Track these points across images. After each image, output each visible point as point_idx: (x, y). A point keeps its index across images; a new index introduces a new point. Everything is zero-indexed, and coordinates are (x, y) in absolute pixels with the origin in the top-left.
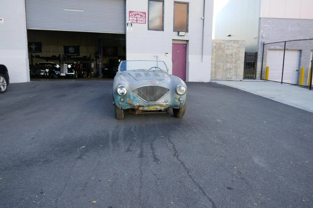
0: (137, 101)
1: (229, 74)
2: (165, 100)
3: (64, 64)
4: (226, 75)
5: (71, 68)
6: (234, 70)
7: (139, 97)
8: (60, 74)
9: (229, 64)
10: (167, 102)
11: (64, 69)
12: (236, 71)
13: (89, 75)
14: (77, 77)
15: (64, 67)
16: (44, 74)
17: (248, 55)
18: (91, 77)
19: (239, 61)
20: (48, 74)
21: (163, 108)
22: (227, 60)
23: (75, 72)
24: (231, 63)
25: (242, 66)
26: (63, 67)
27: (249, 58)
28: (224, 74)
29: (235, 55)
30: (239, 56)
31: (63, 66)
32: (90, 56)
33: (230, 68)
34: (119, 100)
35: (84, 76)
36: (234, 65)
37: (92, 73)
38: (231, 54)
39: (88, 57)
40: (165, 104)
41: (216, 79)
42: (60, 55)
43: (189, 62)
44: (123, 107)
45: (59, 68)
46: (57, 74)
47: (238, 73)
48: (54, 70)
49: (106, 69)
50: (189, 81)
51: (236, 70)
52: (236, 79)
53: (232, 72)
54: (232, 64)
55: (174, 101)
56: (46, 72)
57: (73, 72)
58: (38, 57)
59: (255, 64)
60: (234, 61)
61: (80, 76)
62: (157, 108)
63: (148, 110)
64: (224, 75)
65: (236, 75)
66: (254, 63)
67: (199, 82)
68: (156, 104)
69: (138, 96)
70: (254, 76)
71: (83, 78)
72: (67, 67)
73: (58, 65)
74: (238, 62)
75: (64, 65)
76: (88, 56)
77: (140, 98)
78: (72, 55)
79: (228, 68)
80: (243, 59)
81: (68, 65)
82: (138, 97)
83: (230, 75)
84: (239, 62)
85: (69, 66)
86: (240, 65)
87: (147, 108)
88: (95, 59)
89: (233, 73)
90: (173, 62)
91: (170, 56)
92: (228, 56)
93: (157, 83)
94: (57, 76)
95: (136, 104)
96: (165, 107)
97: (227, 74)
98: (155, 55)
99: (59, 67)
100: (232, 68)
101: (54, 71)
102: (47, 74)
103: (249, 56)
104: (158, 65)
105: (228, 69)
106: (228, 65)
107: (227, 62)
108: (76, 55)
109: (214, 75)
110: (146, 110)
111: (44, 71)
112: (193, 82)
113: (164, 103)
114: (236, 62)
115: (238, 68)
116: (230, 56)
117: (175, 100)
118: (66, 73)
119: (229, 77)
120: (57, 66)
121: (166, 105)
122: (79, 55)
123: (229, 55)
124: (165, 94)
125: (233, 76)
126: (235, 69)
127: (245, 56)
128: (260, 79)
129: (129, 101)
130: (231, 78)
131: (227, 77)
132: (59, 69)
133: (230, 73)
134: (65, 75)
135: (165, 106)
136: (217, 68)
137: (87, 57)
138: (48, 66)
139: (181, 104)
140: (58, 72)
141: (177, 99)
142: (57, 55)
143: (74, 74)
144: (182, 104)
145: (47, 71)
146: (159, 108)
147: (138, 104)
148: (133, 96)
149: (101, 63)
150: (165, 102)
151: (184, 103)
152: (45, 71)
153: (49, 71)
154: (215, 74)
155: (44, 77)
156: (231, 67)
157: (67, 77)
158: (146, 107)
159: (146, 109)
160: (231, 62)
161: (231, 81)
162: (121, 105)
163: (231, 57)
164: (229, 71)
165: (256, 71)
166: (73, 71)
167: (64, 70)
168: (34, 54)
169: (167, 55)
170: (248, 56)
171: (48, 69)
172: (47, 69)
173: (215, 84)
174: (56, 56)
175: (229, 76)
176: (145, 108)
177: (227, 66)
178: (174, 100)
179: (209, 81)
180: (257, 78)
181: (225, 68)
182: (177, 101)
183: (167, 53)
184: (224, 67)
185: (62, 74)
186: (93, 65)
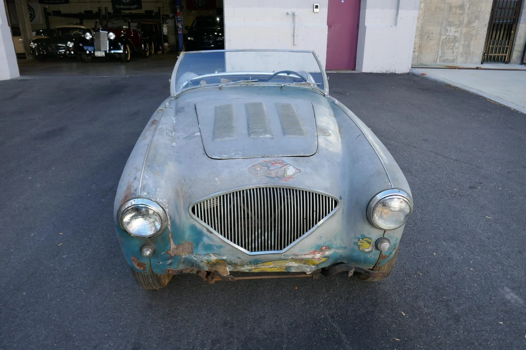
0: (208, 247)
1: (450, 51)
2: (321, 242)
3: (101, 31)
4: (443, 53)
5: (115, 39)
6: (462, 42)
7: (215, 232)
8: (94, 53)
9: (453, 29)
10: (328, 248)
11: (102, 42)
12: (468, 46)
13: (159, 50)
14: (129, 58)
15: (101, 37)
16: (65, 52)
17: (500, 6)
18: (163, 53)
19: (477, 21)
20: (72, 53)
21: (309, 270)
22: (450, 20)
23: (125, 49)
24: (458, 27)
25: (483, 32)
26: (99, 38)
27: (502, 15)
28: (440, 50)
29: (469, 8)
30: (479, 9)
31: (99, 35)
32: (159, 10)
33: (455, 37)
34: (137, 249)
35: (148, 54)
36: (464, 30)
37: (166, 44)
38: (460, 6)
39: (155, 12)
40: (318, 256)
41: (421, 64)
42: (100, 9)
43: (365, 28)
44: (156, 271)
45: (92, 39)
46: (88, 52)
47: (472, 49)
48: (81, 45)
49: (189, 38)
50: (363, 71)
51: (467, 43)
52: (465, 63)
53: (458, 48)
54: (460, 28)
55: (356, 247)
56: (68, 48)
57: (119, 49)
58: (58, 13)
59: (513, 29)
60: (465, 21)
61: (137, 56)
62: (289, 267)
63: (256, 271)
64: (440, 53)
65: (466, 53)
66: (512, 25)
67: (385, 72)
68: (283, 257)
69: (212, 230)
70: (505, 56)
71: (146, 57)
72: (106, 37)
73: (88, 34)
74: (473, 25)
75: (101, 35)
76: (156, 10)
77: (221, 237)
78: (128, 7)
79: (449, 38)
80: (487, 17)
81: (108, 33)
82: (211, 233)
83: (453, 53)
84: (476, 24)
85: (111, 36)
86: (477, 31)
87: (249, 268)
88: (171, 15)
89: (461, 49)
90: (330, 25)
91: (323, 12)
92: (454, 9)
93: (291, 171)
94: (90, 58)
95: (206, 258)
96: (317, 265)
97: (446, 51)
98: (290, 11)
99: (91, 37)
100: (459, 37)
101: (82, 47)
102: (70, 52)
103: (501, 9)
104: (295, 35)
105: (451, 40)
106: (452, 31)
107: (450, 24)
108: (135, 6)
109: (416, 54)
110: (248, 271)
111: (64, 45)
112: (371, 74)
113: (314, 253)
114: (470, 23)
115: (474, 37)
116: (458, 10)
117: (359, 243)
118: (106, 52)
119: (451, 58)
120: (87, 36)
121: (324, 259)
122: (140, 7)
123: (456, 7)
124: (322, 221)
125: (459, 57)
126: (465, 41)
127: (493, 9)
128: (519, 61)
129: (177, 248)
130: (453, 61)
131: (446, 58)
132: (91, 43)
133: (453, 48)
134: (103, 54)
135: (317, 262)
136: (425, 37)
137: (152, 11)
138: (74, 34)
139: (381, 256)
140: (90, 48)
141: (370, 243)
142: (95, 10)
143: (121, 51)
144: (385, 257)
145: (71, 46)
146: (297, 268)
147: (213, 258)
148: (193, 228)
149: (182, 25)
150: (320, 249)
151: (394, 252)
152: (66, 46)
153: (73, 46)
154: (420, 52)
155: (66, 58)
156: (457, 34)
157: (110, 58)
158: (246, 266)
159: (246, 269)
160: (458, 23)
161: (455, 68)
162: (148, 268)
163: (461, 12)
164: (453, 44)
165: (512, 45)
166: (119, 46)
167: (102, 45)
168: (52, 8)
169: (316, 10)
170: (499, 11)
171: (71, 41)
172: (69, 43)
173: (422, 77)
174: (91, 12)
175: (449, 56)
176: (243, 269)
177: (447, 34)
178: (356, 244)
179: (407, 71)
180: (512, 61)
181: (444, 37)
182: (368, 248)
183: (317, 7)
184: (441, 35)
185: (99, 54)
186: (165, 30)
